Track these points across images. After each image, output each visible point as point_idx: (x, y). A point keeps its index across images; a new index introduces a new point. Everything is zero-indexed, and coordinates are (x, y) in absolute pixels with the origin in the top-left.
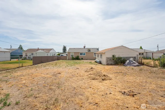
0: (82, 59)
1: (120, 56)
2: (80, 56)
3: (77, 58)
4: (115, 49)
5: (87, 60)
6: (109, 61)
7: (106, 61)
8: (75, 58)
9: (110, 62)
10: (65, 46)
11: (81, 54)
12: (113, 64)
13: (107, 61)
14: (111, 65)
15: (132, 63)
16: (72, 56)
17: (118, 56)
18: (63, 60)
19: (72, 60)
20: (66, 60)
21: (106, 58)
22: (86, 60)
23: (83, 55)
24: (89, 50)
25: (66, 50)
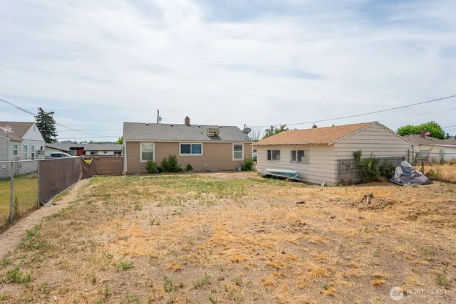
0: (189, 169)
1: (375, 153)
2: (183, 159)
3: (170, 167)
4: (361, 133)
5: (209, 172)
6: (345, 172)
7: (336, 172)
8: (159, 165)
9: (348, 176)
11: (186, 149)
12: (355, 180)
13: (340, 173)
14: (350, 184)
15: (415, 176)
16: (148, 156)
17: (369, 153)
18: (105, 175)
19: (147, 174)
20: (121, 174)
21: (336, 163)
22: (207, 172)
23: (191, 154)
24: (214, 133)
25: (54, 129)
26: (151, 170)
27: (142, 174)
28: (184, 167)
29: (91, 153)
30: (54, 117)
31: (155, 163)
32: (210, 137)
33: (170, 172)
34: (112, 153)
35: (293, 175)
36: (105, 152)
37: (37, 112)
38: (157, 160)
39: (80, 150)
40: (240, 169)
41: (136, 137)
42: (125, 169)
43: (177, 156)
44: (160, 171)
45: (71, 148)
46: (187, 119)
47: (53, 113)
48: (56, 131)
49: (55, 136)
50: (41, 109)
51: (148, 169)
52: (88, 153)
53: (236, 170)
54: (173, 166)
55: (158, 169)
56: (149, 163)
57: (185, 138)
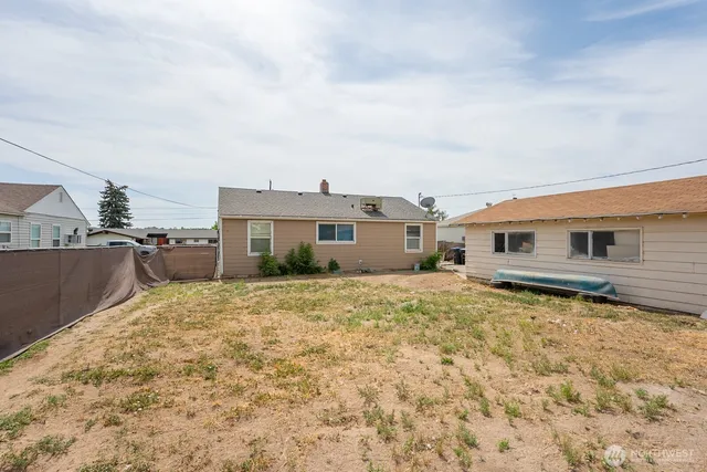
0: (333, 267)
2: (323, 250)
3: (301, 265)
5: (366, 272)
8: (282, 261)
10: (117, 184)
11: (327, 231)
16: (260, 244)
19: (259, 277)
20: (210, 278)
22: (363, 272)
23: (336, 242)
24: (373, 207)
25: (126, 210)
26: (268, 269)
27: (250, 277)
28: (324, 264)
29: (178, 242)
30: (128, 193)
31: (274, 258)
32: (367, 212)
33: (302, 273)
34: (205, 242)
35: (597, 287)
36: (196, 240)
37: (103, 186)
38: (278, 252)
39: (161, 237)
40: (417, 267)
41: (239, 211)
42: (220, 269)
43: (313, 244)
44: (283, 272)
45: (149, 235)
46: (325, 185)
47: (126, 187)
48: (130, 212)
49: (128, 218)
50: (109, 182)
51: (260, 268)
52: (172, 242)
53: (410, 270)
54: (307, 263)
55: (280, 268)
56: (262, 257)
57: (325, 213)
